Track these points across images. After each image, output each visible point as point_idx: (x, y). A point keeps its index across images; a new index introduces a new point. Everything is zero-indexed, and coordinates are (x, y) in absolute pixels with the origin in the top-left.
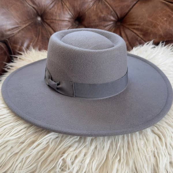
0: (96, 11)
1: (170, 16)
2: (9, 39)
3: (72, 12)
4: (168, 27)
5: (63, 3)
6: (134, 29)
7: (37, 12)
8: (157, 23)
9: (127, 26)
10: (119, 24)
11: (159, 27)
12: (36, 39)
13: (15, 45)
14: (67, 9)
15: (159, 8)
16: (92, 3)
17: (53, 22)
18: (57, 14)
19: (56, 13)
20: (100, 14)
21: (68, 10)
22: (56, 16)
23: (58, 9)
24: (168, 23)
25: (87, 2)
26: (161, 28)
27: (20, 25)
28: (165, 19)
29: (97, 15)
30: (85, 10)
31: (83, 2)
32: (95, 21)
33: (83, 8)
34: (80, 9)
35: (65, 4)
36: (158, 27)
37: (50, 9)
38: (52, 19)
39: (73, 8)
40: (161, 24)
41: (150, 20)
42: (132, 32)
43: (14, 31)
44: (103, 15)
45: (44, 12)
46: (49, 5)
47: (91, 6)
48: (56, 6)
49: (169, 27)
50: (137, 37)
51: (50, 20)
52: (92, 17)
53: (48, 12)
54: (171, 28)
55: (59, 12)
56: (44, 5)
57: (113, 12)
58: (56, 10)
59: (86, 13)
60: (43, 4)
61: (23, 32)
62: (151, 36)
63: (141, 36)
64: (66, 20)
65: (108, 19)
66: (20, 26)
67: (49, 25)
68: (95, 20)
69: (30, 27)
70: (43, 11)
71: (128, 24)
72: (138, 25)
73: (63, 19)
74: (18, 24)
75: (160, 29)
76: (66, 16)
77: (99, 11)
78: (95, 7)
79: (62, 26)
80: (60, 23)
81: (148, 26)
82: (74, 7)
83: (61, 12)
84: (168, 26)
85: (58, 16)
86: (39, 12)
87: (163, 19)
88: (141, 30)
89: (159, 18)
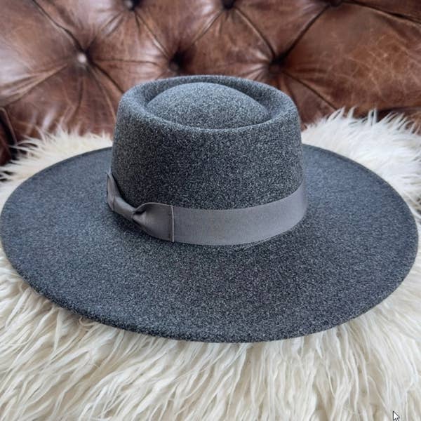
0: (221, 38)
1: (396, 49)
2: (7, 107)
3: (163, 41)
4: (393, 75)
5: (139, 20)
6: (312, 80)
7: (77, 42)
8: (367, 64)
9: (295, 75)
10: (276, 68)
11: (371, 75)
12: (74, 108)
13: (22, 123)
14: (149, 33)
15: (372, 30)
16: (209, 21)
17: (115, 67)
18: (126, 48)
19: (122, 44)
20: (229, 45)
21: (152, 37)
22: (122, 52)
23: (126, 34)
24: (392, 64)
25: (199, 18)
26: (377, 76)
27: (33, 75)
28: (385, 55)
29: (222, 48)
30: (194, 36)
31: (188, 18)
32: (218, 64)
33: (189, 31)
34: (181, 34)
35: (144, 22)
36: (368, 75)
37: (109, 35)
38: (113, 59)
39: (162, 31)
40: (376, 68)
41: (350, 57)
42: (305, 88)
43: (18, 89)
44: (236, 49)
45: (93, 43)
46: (106, 26)
47: (209, 26)
48: (122, 28)
49: (395, 76)
50: (319, 99)
51: (109, 60)
52: (210, 53)
53: (103, 42)
54: (400, 78)
55: (128, 41)
56: (94, 25)
57: (261, 42)
58: (122, 37)
59: (196, 43)
60: (90, 22)
61: (41, 90)
62: (353, 96)
63: (329, 98)
64: (147, 62)
65: (248, 57)
66: (35, 77)
67: (106, 74)
68: (217, 60)
69: (59, 79)
70: (91, 40)
71: (298, 68)
72: (321, 71)
73: (139, 58)
74: (29, 72)
75: (373, 79)
76: (148, 52)
77: (226, 38)
78: (218, 28)
79: (137, 76)
80: (132, 68)
81: (346, 73)
82: (165, 30)
83: (134, 42)
84: (393, 73)
85: (127, 53)
86: (82, 44)
87: (380, 55)
88: (327, 84)
89: (371, 52)
